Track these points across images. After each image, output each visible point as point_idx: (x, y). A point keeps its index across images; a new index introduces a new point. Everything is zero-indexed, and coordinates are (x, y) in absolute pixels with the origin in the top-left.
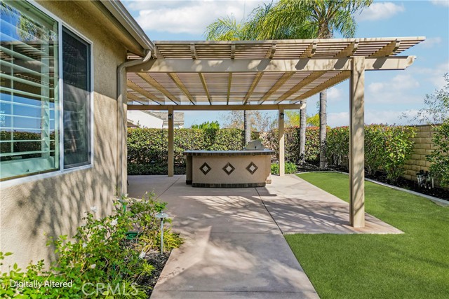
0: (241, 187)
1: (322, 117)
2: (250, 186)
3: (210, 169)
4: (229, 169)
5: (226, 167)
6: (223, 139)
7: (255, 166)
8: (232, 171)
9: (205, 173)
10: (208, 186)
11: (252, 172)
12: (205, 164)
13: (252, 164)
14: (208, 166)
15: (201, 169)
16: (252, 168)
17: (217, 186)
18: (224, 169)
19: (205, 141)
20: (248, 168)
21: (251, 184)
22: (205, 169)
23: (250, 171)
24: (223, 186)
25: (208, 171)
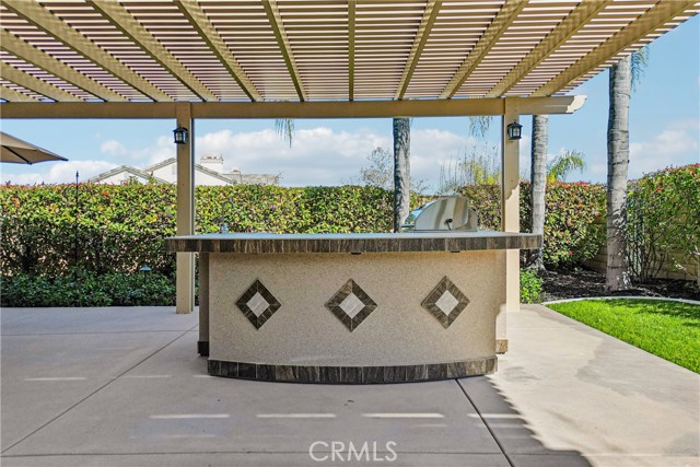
0: (403, 381)
1: (618, 144)
2: (438, 373)
3: (274, 305)
4: (352, 306)
5: (340, 297)
6: (343, 210)
7: (458, 294)
8: (363, 314)
9: (256, 322)
10: (267, 374)
11: (446, 320)
12: (257, 287)
13: (444, 285)
14: (266, 294)
15: (242, 304)
16: (447, 303)
17: (303, 376)
18: (334, 306)
19: (298, 215)
20: (430, 303)
21: (443, 367)
22: (258, 304)
23: (440, 316)
24: (329, 376)
25: (267, 314)
